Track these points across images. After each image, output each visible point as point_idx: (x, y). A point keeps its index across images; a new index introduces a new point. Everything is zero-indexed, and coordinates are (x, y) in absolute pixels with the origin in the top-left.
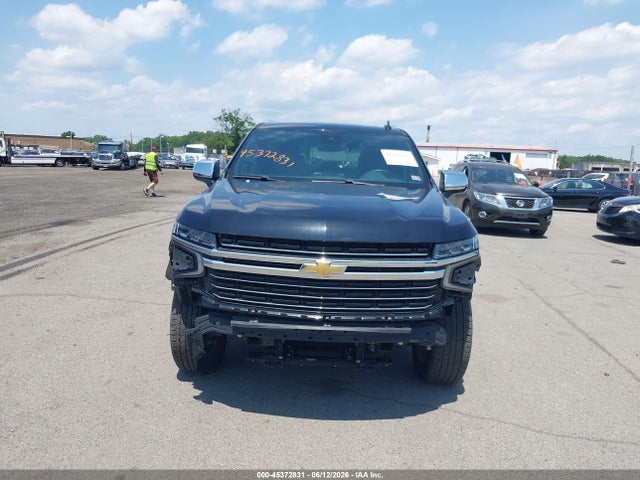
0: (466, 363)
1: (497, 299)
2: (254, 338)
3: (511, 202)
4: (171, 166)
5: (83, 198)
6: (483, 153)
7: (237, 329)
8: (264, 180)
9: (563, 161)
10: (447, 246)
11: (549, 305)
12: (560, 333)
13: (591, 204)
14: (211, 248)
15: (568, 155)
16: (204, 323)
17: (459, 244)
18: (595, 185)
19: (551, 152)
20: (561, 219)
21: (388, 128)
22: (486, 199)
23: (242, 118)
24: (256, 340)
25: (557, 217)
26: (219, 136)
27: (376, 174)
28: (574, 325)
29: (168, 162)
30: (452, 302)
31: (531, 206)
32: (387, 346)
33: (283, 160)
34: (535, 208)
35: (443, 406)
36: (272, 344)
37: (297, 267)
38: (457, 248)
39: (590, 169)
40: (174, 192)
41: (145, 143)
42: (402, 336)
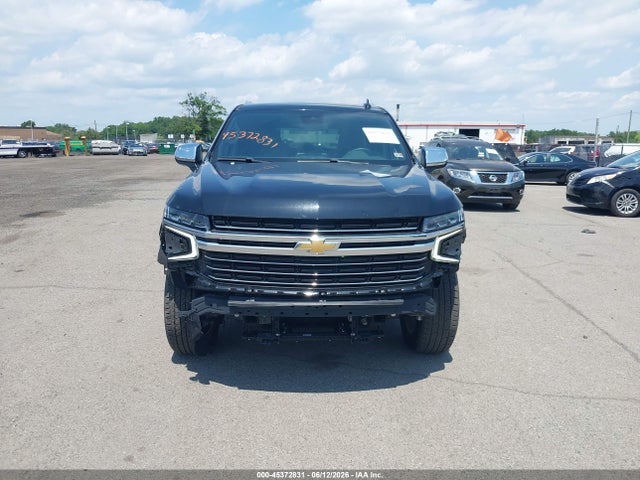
0: (455, 331)
1: (477, 271)
2: (251, 317)
3: (484, 178)
4: (139, 154)
5: (52, 189)
6: (452, 130)
7: (234, 308)
8: (249, 161)
9: (531, 136)
10: (435, 220)
11: (528, 276)
12: (540, 301)
13: (559, 177)
14: (204, 230)
15: (534, 130)
16: (200, 305)
17: (446, 217)
18: (563, 158)
19: (518, 127)
20: (533, 193)
21: (367, 106)
22: (460, 176)
23: (209, 101)
24: (253, 319)
25: (529, 191)
26: (186, 121)
27: (359, 153)
28: (551, 293)
29: (135, 150)
30: (441, 274)
31: (504, 181)
32: (380, 318)
33: (266, 141)
34: (507, 183)
35: (432, 374)
36: (269, 322)
37: (292, 245)
38: (443, 222)
39: (556, 143)
40: (144, 179)
41: (110, 130)
42: (395, 308)
